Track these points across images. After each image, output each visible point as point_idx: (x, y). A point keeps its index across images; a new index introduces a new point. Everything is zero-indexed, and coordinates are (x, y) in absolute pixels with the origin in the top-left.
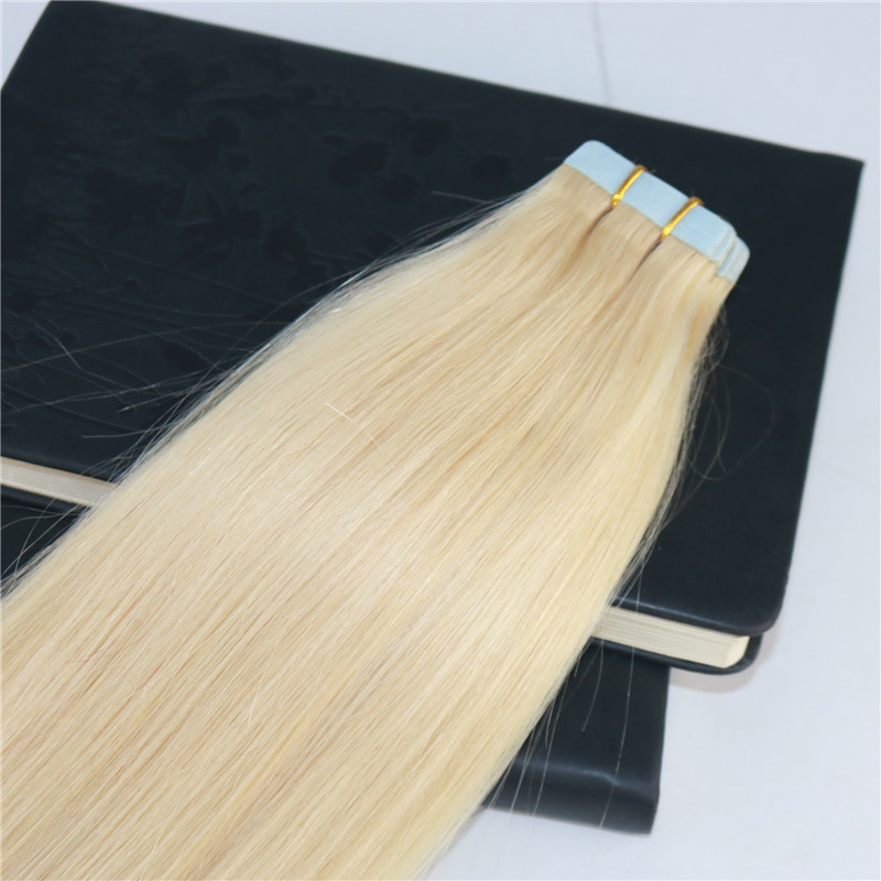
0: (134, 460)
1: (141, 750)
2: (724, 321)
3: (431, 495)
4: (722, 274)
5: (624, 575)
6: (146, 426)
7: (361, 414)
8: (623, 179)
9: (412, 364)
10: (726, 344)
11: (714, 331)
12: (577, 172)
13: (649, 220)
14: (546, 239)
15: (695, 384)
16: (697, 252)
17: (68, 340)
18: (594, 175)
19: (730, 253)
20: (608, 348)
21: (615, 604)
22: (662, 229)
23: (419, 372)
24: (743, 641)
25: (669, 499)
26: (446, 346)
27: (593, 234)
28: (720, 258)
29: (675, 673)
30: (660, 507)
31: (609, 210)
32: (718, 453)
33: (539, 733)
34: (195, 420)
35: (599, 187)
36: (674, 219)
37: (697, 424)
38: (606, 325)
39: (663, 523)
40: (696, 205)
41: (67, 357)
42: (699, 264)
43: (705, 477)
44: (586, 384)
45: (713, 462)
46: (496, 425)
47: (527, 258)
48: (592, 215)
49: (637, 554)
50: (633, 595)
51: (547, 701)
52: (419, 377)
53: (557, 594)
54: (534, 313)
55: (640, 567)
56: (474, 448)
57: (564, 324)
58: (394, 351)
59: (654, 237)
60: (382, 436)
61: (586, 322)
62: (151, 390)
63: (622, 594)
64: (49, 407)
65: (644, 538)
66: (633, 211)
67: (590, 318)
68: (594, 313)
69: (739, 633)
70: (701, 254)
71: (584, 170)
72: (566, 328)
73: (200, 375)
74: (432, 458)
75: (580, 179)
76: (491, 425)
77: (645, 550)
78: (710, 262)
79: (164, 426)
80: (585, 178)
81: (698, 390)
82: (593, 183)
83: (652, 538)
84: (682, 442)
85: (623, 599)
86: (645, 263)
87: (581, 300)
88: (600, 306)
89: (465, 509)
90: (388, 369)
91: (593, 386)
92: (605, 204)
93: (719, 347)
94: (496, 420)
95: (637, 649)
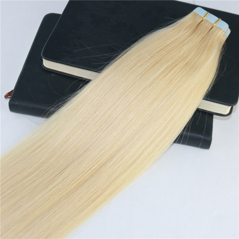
0: (103, 68)
1: (106, 125)
2: (226, 44)
3: (167, 74)
4: (225, 35)
5: (206, 93)
6: (106, 62)
7: (152, 58)
8: (205, 15)
9: (162, 49)
10: (226, 49)
11: (223, 46)
12: (196, 13)
13: (211, 23)
14: (190, 25)
15: (220, 56)
16: (221, 29)
17: (88, 46)
18: (199, 14)
19: (227, 30)
20: (203, 47)
21: (204, 99)
22: (213, 25)
23: (164, 51)
24: (230, 107)
25: (215, 78)
26: (170, 46)
27: (200, 25)
28: (226, 30)
29: (214, 116)
30: (213, 80)
31: (202, 21)
32: (225, 69)
33: (188, 125)
34: (116, 60)
35: (200, 16)
36: (216, 22)
37: (220, 64)
38: (202, 43)
39: (214, 83)
40: (220, 20)
41: (88, 49)
42: (221, 31)
43: (222, 75)
44: (198, 54)
45: (224, 71)
46: (180, 61)
47: (186, 29)
48: (199, 21)
49: (208, 89)
50: (207, 97)
51: (190, 118)
52: (164, 52)
53: (192, 96)
54: (188, 40)
55: (209, 91)
56: (176, 65)
57: (194, 42)
58: (159, 46)
59: (212, 26)
60: (157, 63)
61: (198, 42)
62: (106, 55)
63: (205, 97)
64: (85, 58)
65: (210, 86)
66: (207, 21)
67: (199, 41)
68: (200, 40)
69: (230, 106)
70: (222, 29)
71: (197, 12)
72: (194, 43)
73: (116, 53)
74: (167, 67)
75: (196, 15)
76: (179, 61)
77: (210, 88)
78: (224, 31)
79: (109, 62)
80: (197, 14)
81: (221, 57)
82: (199, 15)
83: (211, 86)
84: (217, 67)
85: (205, 98)
86: (210, 31)
87: (197, 37)
88: (201, 39)
89: (174, 77)
90: (158, 50)
91: (200, 54)
92: (201, 20)
93: (225, 49)
94: (180, 60)
95: (208, 111)
